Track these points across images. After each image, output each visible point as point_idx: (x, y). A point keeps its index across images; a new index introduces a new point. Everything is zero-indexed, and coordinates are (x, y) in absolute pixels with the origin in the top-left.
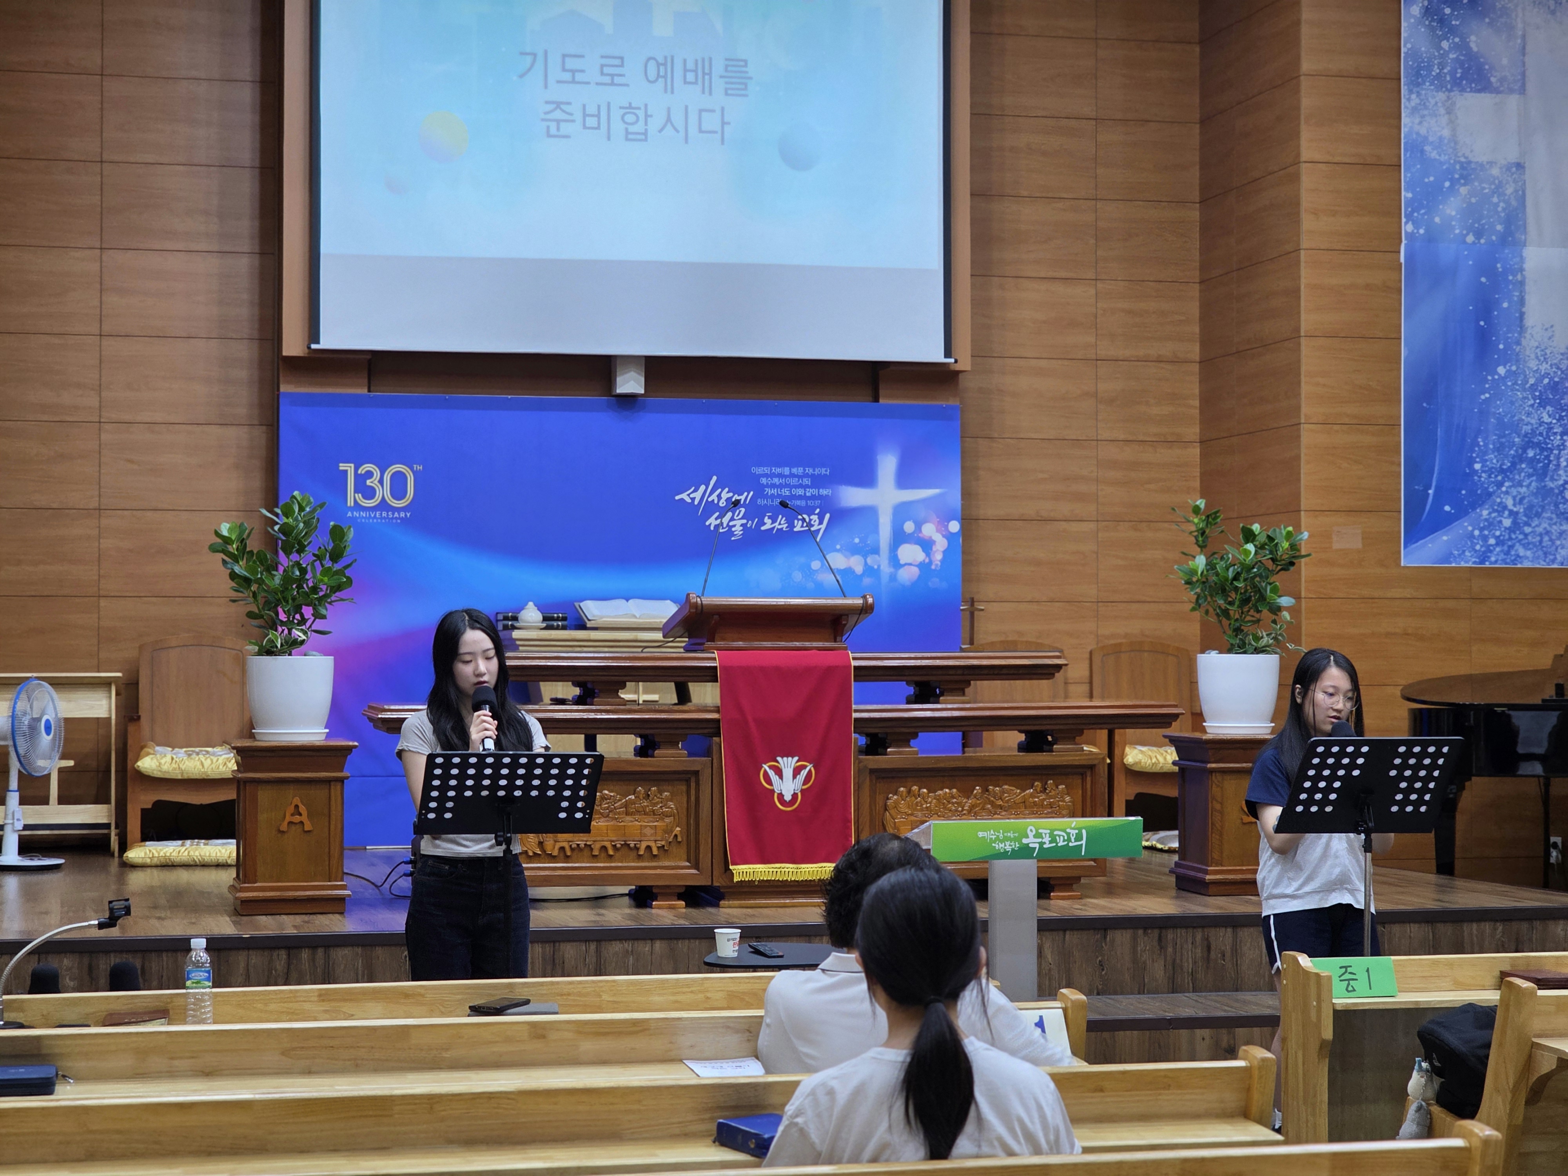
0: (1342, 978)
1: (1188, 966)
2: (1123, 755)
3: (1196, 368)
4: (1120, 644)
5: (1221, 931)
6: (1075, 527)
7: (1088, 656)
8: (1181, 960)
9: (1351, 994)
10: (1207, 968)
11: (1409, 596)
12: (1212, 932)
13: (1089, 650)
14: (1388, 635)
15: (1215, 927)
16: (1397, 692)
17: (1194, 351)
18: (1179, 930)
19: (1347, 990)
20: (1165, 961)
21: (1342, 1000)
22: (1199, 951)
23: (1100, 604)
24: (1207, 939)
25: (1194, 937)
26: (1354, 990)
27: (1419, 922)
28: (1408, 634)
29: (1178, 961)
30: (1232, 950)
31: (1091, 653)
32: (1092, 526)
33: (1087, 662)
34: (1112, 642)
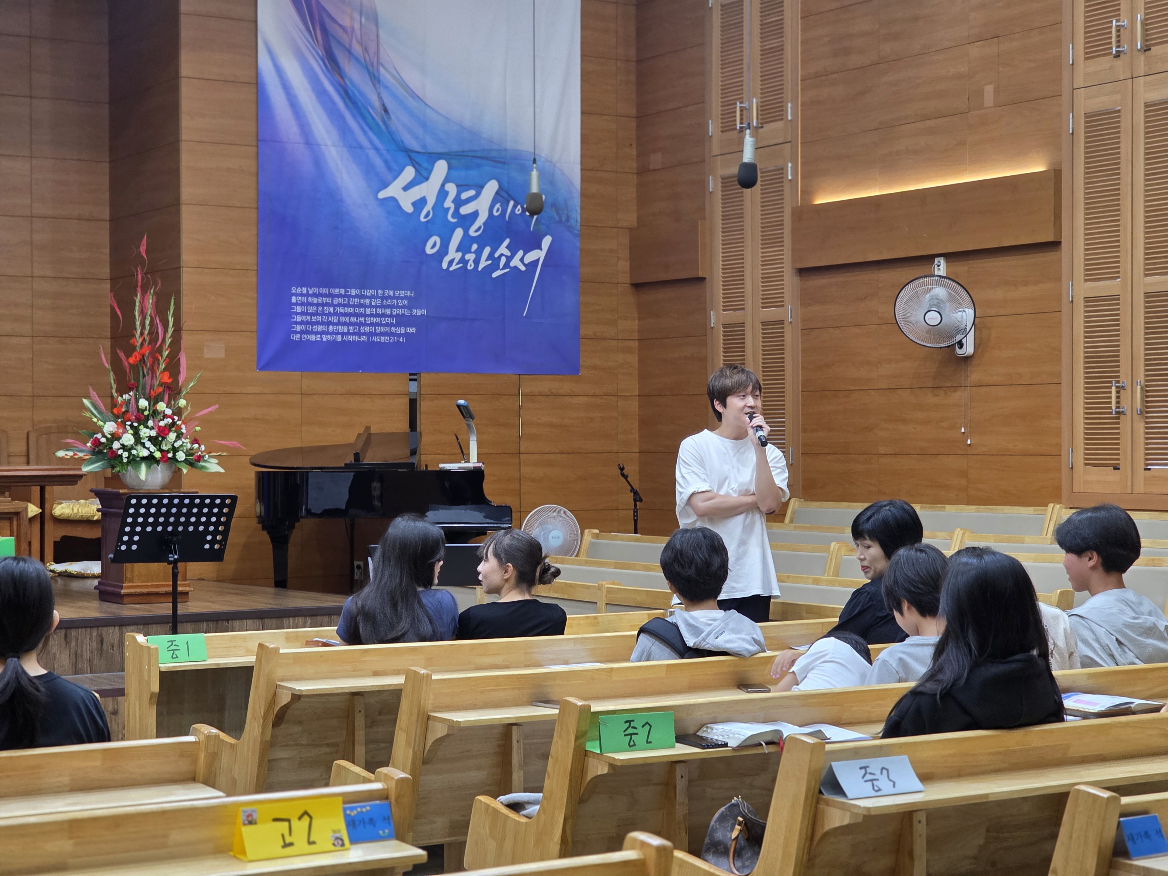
0: (169, 649)
1: (87, 655)
2: (52, 509)
3: (107, 225)
4: (50, 427)
5: (111, 629)
6: (14, 341)
7: (25, 436)
8: (82, 651)
9: (175, 660)
10: (101, 656)
11: (258, 392)
12: (104, 630)
13: (26, 432)
14: (243, 419)
15: (107, 626)
16: (247, 459)
17: (105, 213)
18: (80, 630)
19: (172, 657)
20: (70, 652)
21: (167, 664)
22: (94, 644)
23: (35, 398)
24: (101, 635)
25: (91, 634)
26: (177, 657)
27: (253, 618)
28: (257, 419)
29: (79, 652)
30: (119, 642)
31: (28, 433)
32: (28, 340)
33: (25, 440)
34: (45, 425)
